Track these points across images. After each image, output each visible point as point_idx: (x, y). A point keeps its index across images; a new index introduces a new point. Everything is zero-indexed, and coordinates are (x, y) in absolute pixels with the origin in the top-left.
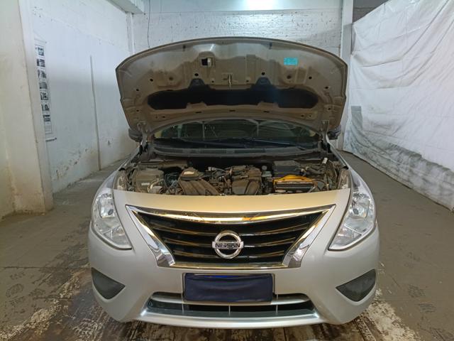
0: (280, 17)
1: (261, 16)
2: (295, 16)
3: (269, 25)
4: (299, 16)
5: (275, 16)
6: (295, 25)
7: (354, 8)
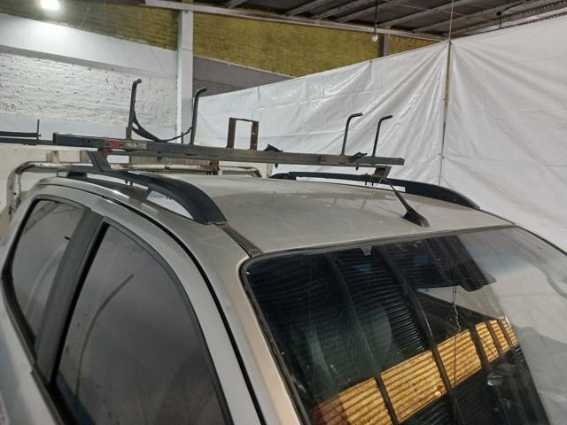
0: (85, 70)
1: (53, 62)
2: (111, 74)
3: (67, 80)
4: (117, 75)
5: (76, 68)
6: (110, 87)
7: (194, 79)
